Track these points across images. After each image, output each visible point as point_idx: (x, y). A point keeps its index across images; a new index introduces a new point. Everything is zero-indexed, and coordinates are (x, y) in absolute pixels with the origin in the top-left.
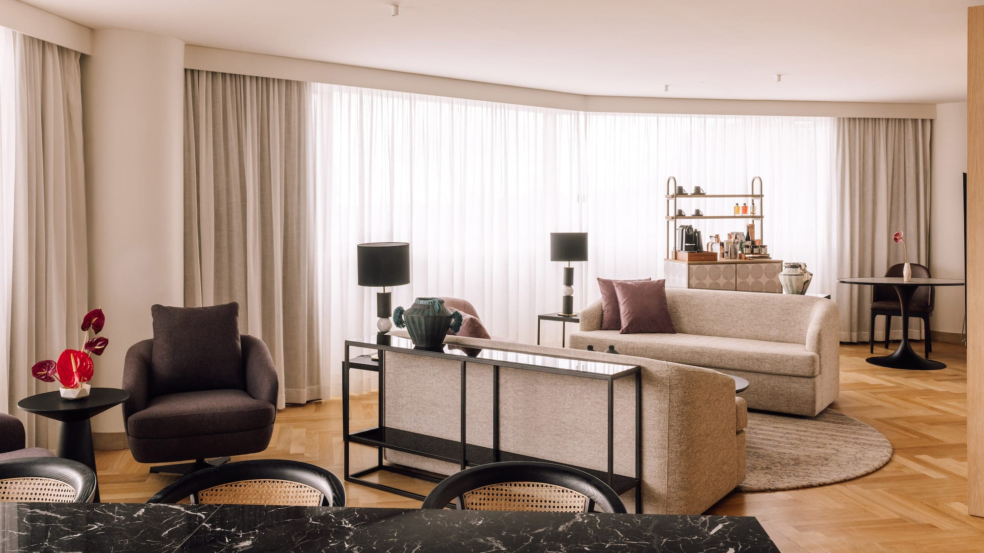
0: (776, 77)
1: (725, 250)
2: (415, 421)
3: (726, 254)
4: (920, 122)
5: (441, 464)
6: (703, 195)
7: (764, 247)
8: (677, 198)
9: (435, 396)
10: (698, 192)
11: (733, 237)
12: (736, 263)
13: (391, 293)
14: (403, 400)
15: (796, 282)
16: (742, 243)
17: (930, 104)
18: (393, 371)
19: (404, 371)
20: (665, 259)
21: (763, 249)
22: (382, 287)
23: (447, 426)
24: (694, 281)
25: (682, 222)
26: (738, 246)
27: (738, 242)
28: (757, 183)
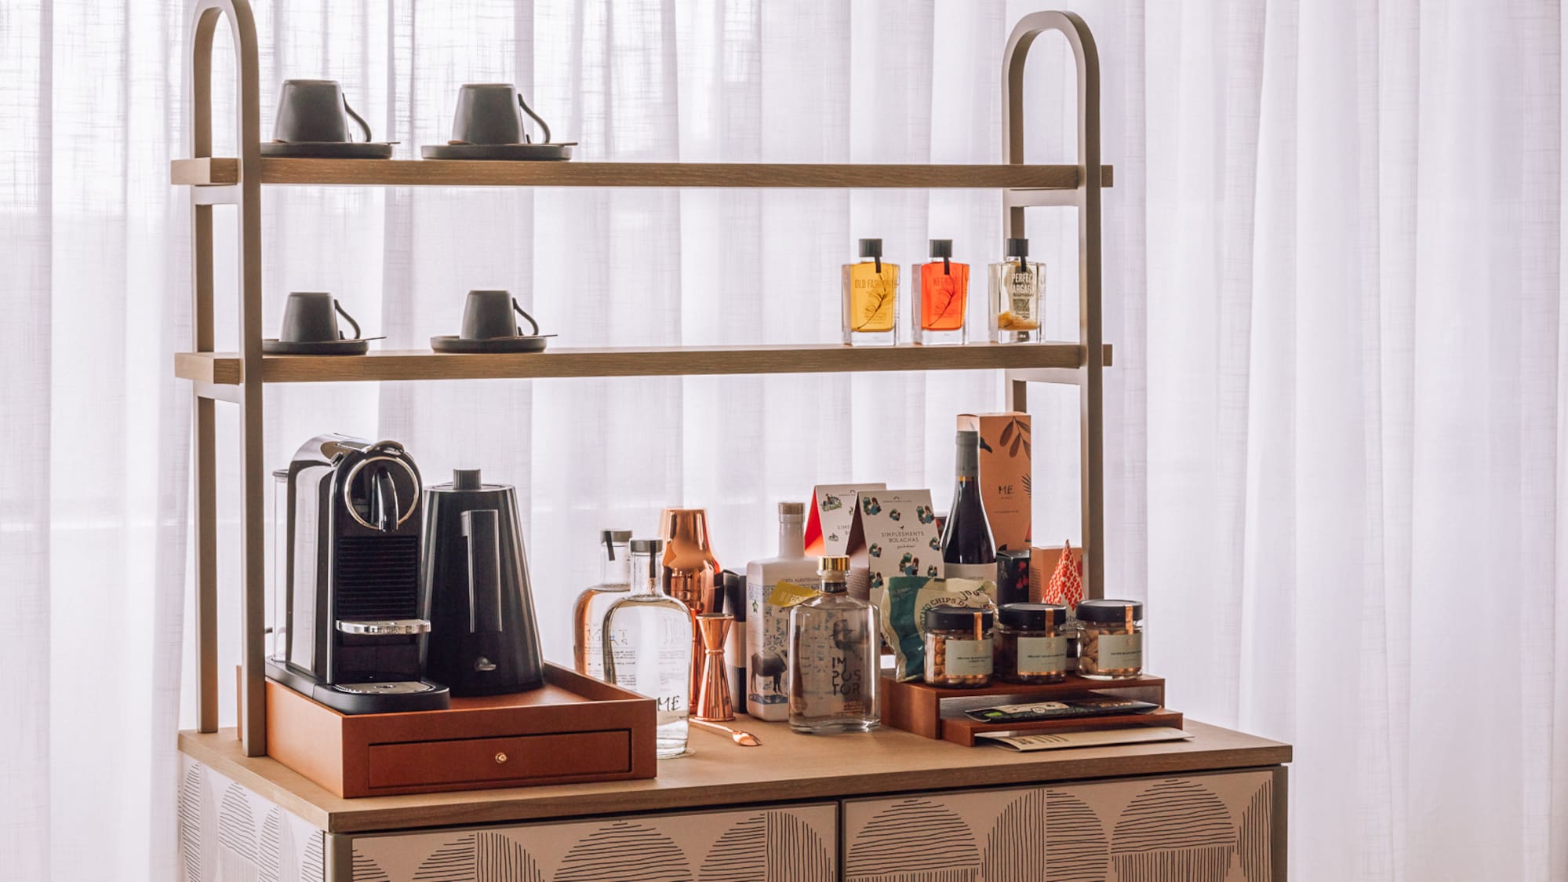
1: (759, 647)
3: (760, 685)
7: (1115, 618)
16: (909, 583)
21: (1106, 642)
26: (873, 616)
27: (870, 580)
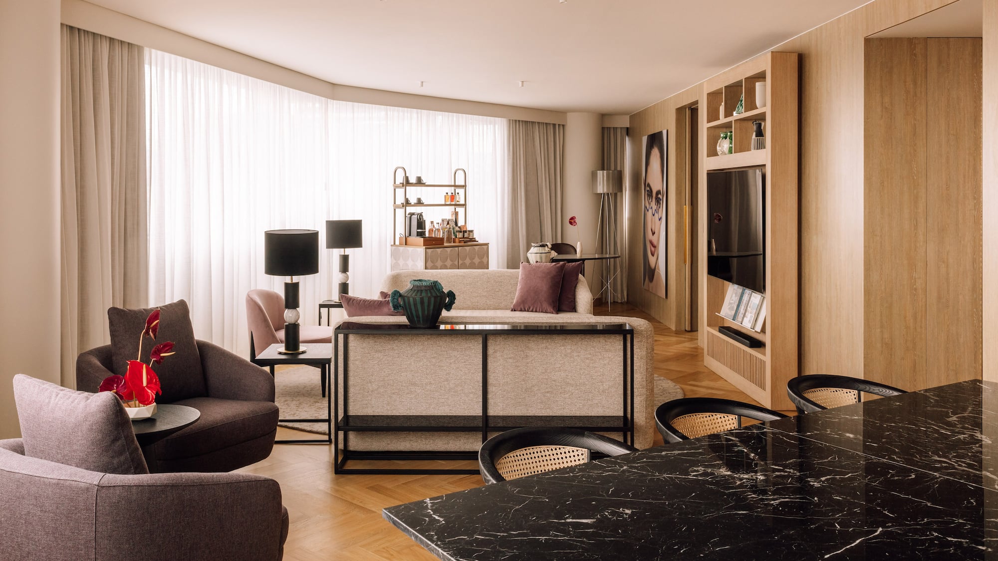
0: (520, 83)
2: (388, 404)
4: (557, 126)
5: (419, 441)
6: (424, 185)
7: (470, 231)
8: (407, 187)
9: (413, 376)
10: (419, 182)
11: (446, 223)
12: (458, 247)
13: (298, 283)
14: (373, 386)
15: (546, 258)
16: (453, 228)
17: (561, 113)
18: (360, 358)
19: (374, 356)
20: (392, 245)
21: (471, 233)
22: (290, 277)
23: (427, 403)
24: (430, 264)
25: (410, 210)
27: (450, 228)
28: (460, 175)
